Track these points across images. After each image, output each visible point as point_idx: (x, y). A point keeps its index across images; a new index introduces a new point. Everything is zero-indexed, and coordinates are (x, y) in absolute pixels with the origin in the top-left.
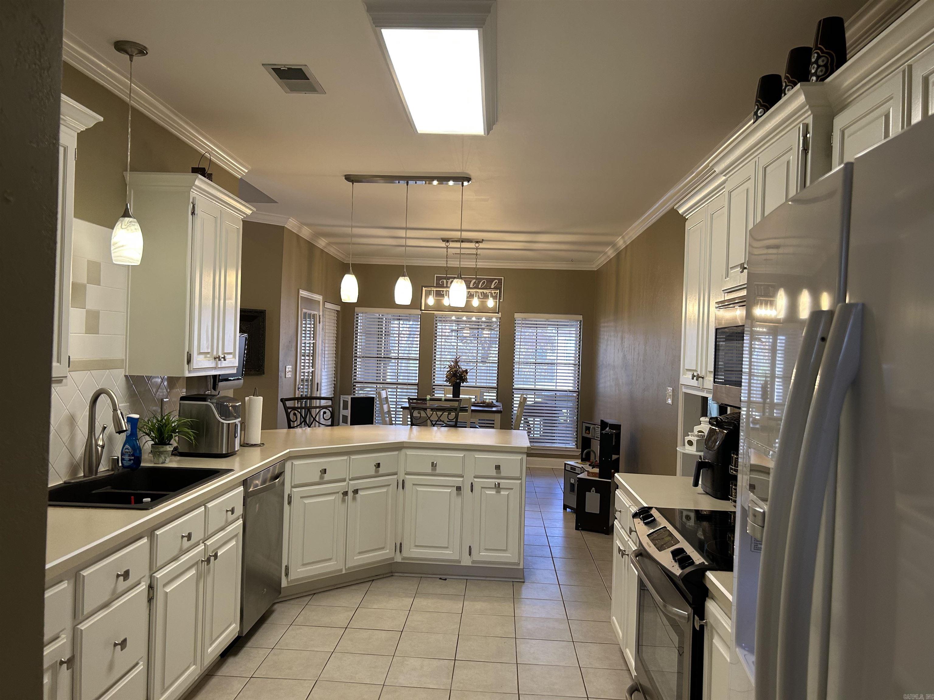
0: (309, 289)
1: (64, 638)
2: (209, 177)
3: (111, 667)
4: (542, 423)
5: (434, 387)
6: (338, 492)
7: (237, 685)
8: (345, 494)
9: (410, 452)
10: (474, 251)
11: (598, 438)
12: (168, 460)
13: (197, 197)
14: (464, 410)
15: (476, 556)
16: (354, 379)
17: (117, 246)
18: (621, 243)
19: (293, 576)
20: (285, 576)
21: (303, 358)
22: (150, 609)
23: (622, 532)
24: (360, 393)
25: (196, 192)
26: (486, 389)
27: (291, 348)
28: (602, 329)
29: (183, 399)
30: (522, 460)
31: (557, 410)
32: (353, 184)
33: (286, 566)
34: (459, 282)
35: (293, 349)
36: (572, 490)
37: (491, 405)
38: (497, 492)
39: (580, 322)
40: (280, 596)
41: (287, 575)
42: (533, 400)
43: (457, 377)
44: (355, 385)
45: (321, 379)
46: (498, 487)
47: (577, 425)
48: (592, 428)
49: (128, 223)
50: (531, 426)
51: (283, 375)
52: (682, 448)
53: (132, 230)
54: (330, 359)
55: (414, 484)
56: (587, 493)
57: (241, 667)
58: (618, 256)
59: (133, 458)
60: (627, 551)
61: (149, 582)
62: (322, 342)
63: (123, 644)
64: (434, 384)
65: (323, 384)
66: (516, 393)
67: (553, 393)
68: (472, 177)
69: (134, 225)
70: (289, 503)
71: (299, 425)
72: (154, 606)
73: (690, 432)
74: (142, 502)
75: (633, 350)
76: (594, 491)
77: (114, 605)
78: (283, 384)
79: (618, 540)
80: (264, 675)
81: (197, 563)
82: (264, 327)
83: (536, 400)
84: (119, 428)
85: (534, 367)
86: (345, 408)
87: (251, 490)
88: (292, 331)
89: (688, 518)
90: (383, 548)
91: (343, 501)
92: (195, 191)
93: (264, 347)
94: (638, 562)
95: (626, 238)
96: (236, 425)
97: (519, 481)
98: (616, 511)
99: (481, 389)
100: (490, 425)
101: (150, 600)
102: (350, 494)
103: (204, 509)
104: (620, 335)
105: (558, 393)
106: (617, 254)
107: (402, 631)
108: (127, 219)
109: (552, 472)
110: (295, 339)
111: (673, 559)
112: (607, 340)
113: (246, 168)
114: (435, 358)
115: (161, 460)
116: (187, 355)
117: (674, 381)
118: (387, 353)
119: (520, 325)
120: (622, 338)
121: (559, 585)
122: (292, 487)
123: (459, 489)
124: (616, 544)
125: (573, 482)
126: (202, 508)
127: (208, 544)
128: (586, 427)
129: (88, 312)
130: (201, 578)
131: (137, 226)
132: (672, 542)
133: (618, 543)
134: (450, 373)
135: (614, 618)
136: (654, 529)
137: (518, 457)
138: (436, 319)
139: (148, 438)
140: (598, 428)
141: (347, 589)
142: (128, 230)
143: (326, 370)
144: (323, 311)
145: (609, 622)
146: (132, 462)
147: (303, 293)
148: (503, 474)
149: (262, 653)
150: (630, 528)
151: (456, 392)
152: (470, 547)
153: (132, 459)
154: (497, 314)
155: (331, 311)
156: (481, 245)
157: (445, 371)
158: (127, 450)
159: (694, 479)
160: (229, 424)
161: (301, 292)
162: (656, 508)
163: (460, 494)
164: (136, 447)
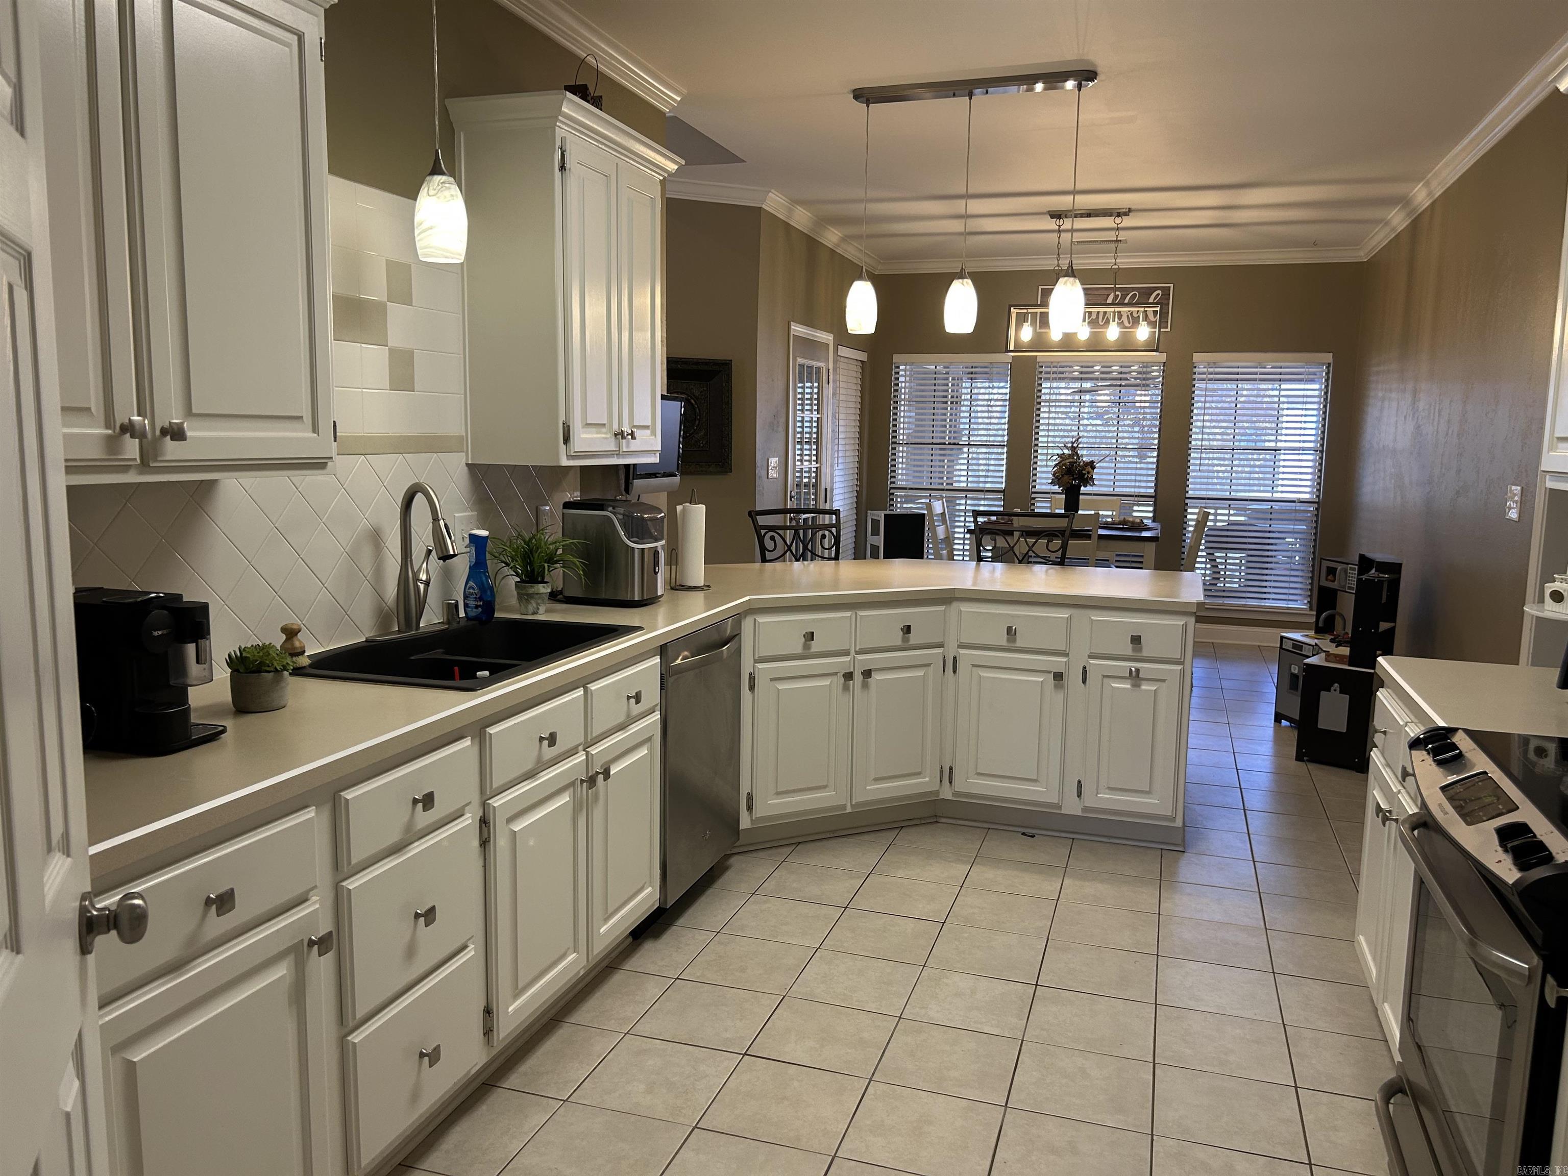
0: (809, 323)
1: (315, 903)
2: (597, 102)
3: (411, 952)
4: (1243, 562)
5: (1033, 496)
6: (836, 674)
7: (653, 989)
8: (849, 676)
9: (966, 608)
10: (1112, 236)
11: (1353, 589)
12: (542, 609)
13: (568, 136)
14: (1084, 535)
15: (1089, 800)
16: (891, 483)
17: (423, 227)
18: (1422, 196)
19: (760, 811)
20: (748, 810)
21: (798, 447)
22: (485, 859)
23: (1387, 774)
24: (903, 506)
25: (566, 128)
26: (1132, 499)
27: (778, 427)
28: (1373, 378)
29: (568, 505)
30: (1186, 626)
31: (1273, 538)
32: (868, 106)
33: (748, 794)
34: (1068, 283)
35: (781, 429)
36: (1293, 686)
37: (1140, 526)
38: (1133, 686)
39: (1328, 367)
40: (737, 844)
41: (750, 808)
42: (1226, 518)
43: (1073, 476)
44: (893, 494)
45: (832, 483)
46: (1135, 677)
47: (1313, 566)
48: (1341, 570)
49: (438, 185)
50: (1220, 567)
51: (764, 473)
52: (1535, 606)
53: (445, 197)
54: (848, 447)
55: (974, 666)
56: (1323, 694)
57: (663, 959)
58: (1415, 226)
59: (481, 603)
60: (1394, 813)
61: (481, 813)
62: (834, 416)
63: (429, 915)
64: (1034, 490)
65: (835, 492)
66: (1192, 505)
67: (1265, 506)
68: (1099, 70)
69: (449, 188)
70: (752, 688)
71: (781, 558)
72: (492, 854)
73: (1558, 573)
74: (475, 677)
75: (1437, 414)
76: (1338, 689)
77: (410, 850)
78: (763, 488)
79: (1377, 788)
80: (698, 977)
81: (572, 784)
82: (730, 391)
83: (1232, 518)
84: (442, 552)
85: (1229, 456)
86: (875, 532)
87: (678, 661)
88: (779, 396)
89: (1541, 752)
90: (918, 774)
91: (846, 688)
92: (564, 127)
93: (729, 423)
94: (1417, 840)
95: (1434, 184)
96: (656, 553)
97: (1180, 667)
98: (1376, 731)
99: (1123, 498)
100: (1136, 563)
101: (484, 843)
102: (858, 677)
103: (582, 692)
104: (1410, 386)
105: (1276, 506)
106: (1413, 221)
107: (944, 923)
108: (438, 178)
109: (1257, 653)
110: (784, 411)
111: (1501, 846)
112: (1383, 399)
113: (677, 92)
114: (1036, 442)
115: (531, 608)
116: (563, 427)
117: (1526, 471)
118: (955, 435)
119: (1204, 376)
120: (1415, 393)
121: (1254, 862)
122: (756, 661)
123: (1058, 676)
124: (1371, 795)
125: (1296, 672)
126: (580, 692)
127: (593, 753)
128: (1328, 567)
129: (392, 351)
130: (581, 810)
131: (455, 190)
132: (1500, 807)
133: (1377, 795)
134: (1061, 467)
135: (1361, 938)
136: (1458, 773)
137: (1179, 622)
138: (1040, 370)
139: (507, 571)
140: (1354, 569)
141: (852, 840)
142: (438, 198)
143: (840, 467)
144: (835, 362)
145: (1352, 942)
146: (480, 609)
147: (798, 329)
148: (1145, 653)
149: (702, 937)
150: (1404, 769)
151: (1072, 503)
152: (1079, 782)
153: (480, 606)
154: (1154, 353)
155: (851, 362)
156: (1127, 222)
157: (1050, 466)
158: (471, 591)
159: (1561, 672)
160: (643, 550)
161: (793, 327)
162: (1466, 731)
163: (1062, 687)
164: (486, 586)
